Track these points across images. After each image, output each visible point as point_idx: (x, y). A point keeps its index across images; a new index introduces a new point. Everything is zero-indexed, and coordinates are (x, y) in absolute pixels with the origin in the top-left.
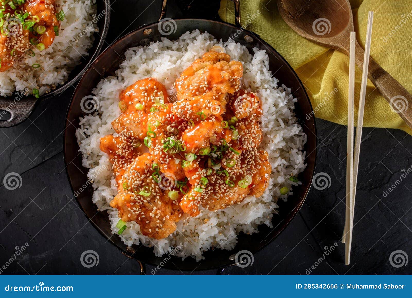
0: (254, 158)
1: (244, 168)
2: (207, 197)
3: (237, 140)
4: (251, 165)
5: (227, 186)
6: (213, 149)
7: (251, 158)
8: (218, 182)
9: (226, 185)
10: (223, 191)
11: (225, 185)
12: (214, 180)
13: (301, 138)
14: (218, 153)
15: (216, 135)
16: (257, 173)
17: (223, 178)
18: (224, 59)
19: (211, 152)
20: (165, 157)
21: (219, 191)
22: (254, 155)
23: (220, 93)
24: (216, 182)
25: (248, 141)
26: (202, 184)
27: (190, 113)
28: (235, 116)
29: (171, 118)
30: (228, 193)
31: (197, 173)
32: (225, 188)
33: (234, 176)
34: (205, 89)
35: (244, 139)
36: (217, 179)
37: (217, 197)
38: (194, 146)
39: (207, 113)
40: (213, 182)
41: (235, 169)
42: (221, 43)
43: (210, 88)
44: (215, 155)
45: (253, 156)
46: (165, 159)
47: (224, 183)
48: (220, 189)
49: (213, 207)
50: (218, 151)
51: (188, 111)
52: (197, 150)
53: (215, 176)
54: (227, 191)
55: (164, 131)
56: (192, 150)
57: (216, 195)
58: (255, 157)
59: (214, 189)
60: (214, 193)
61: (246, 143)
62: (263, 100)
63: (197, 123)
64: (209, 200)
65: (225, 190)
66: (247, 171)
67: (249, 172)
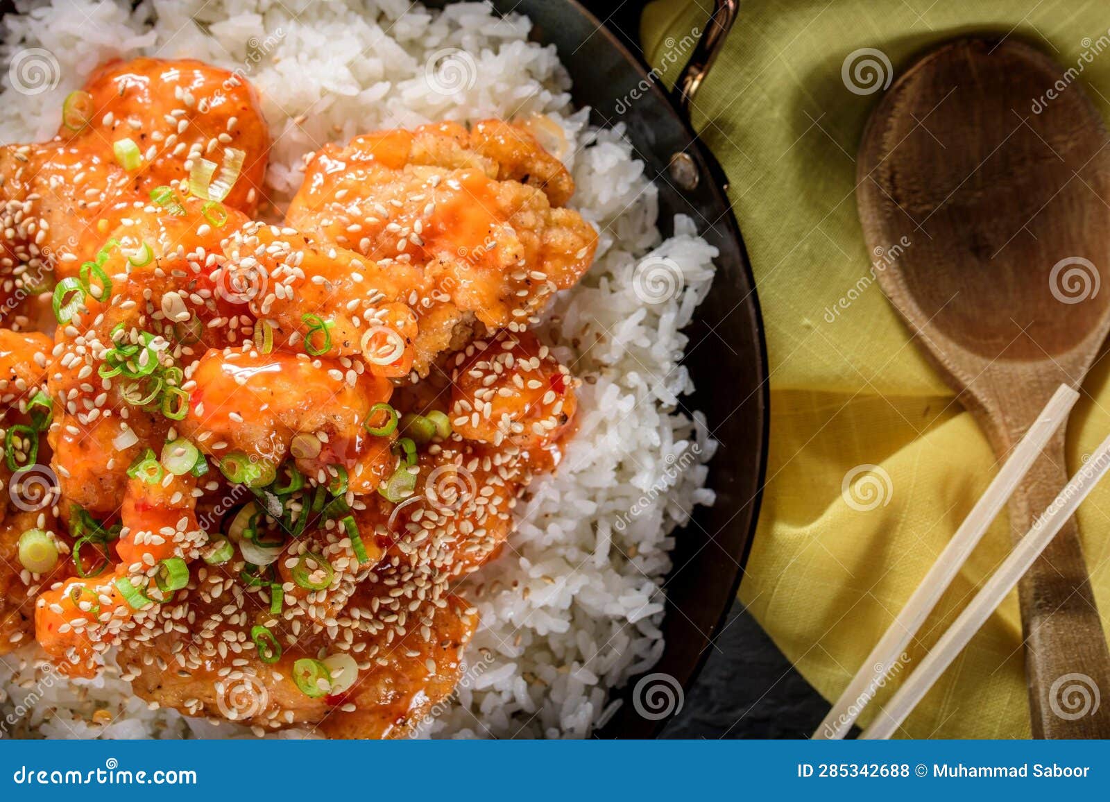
0: (414, 607)
1: (353, 619)
2: (152, 640)
3: (394, 506)
4: (388, 626)
5: (250, 646)
6: (283, 480)
7: (404, 600)
8: (229, 610)
9: (249, 639)
10: (224, 654)
11: (242, 637)
12: (217, 593)
13: (639, 646)
14: (296, 508)
15: (324, 438)
16: (389, 670)
17: (254, 607)
18: (544, 185)
19: (270, 488)
20: (92, 397)
21: (209, 645)
22: (422, 595)
23: (444, 298)
24: (217, 606)
25: (433, 532)
26: (159, 580)
27: (282, 297)
28: (447, 413)
29: (207, 271)
30: (237, 676)
31: (168, 531)
32: (237, 649)
33: (297, 627)
34: (401, 245)
35: (425, 518)
36: (228, 597)
37: (187, 660)
38: (219, 427)
39: (344, 338)
40: (208, 600)
41: (317, 605)
42: (577, 120)
43: (419, 256)
44: (276, 507)
45: (415, 597)
46: (87, 404)
47: (247, 630)
48: (216, 640)
49: (152, 686)
50: (299, 501)
51: (278, 286)
52: (223, 446)
53: (230, 584)
54: (238, 663)
55: (149, 301)
56: (203, 437)
57: (185, 652)
58: (423, 609)
59: (195, 629)
60: (187, 640)
61: (423, 536)
62: (588, 424)
63: (283, 351)
64: (150, 652)
65: (232, 655)
66: (356, 641)
67: (360, 648)
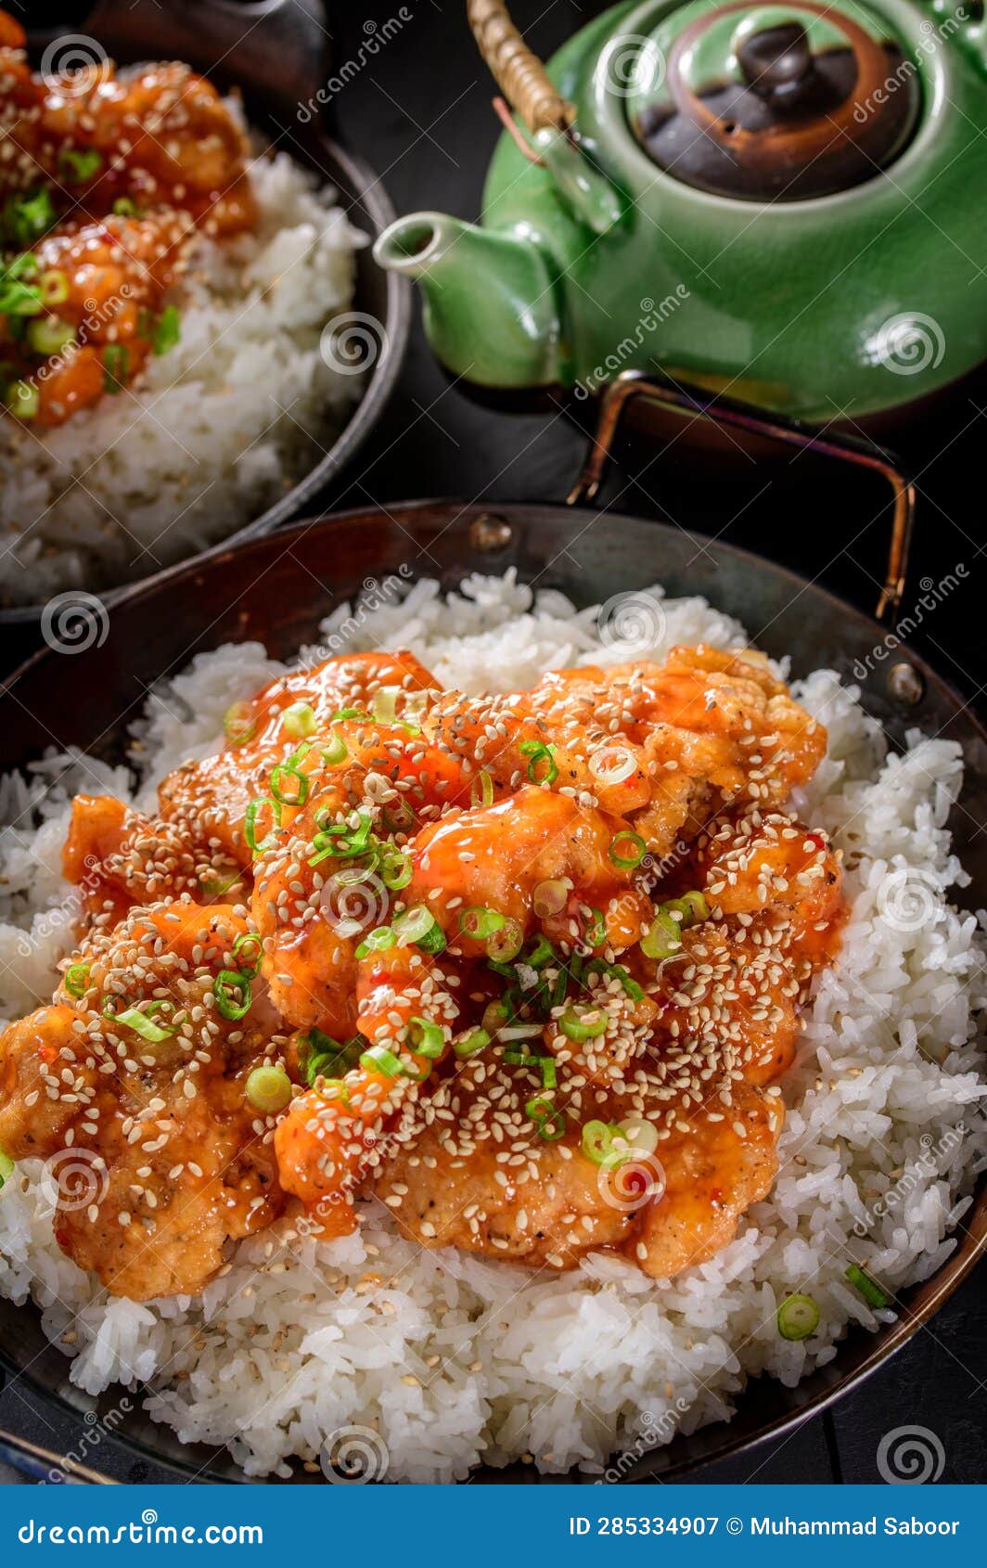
0: (706, 1075)
1: (639, 1083)
2: (414, 1138)
3: (658, 961)
5: (527, 1128)
6: (529, 947)
8: (496, 1093)
9: (526, 1120)
10: (499, 1136)
11: (518, 1117)
12: (480, 1077)
14: (551, 974)
15: (568, 884)
17: (524, 1088)
19: (517, 959)
20: (305, 897)
21: (482, 1127)
23: (671, 765)
24: (482, 1090)
26: (410, 1045)
27: (494, 736)
28: (701, 894)
29: (408, 756)
30: (519, 1160)
31: (412, 992)
32: (514, 1132)
33: (577, 1098)
34: (613, 724)
36: (493, 1080)
37: (459, 1147)
38: (449, 882)
39: (570, 766)
40: (471, 1087)
43: (635, 729)
44: (529, 976)
45: (705, 1065)
46: (299, 904)
47: (521, 1108)
48: (488, 1119)
49: (423, 1204)
50: (555, 966)
51: (489, 728)
52: (456, 902)
53: (493, 1068)
54: (517, 1147)
55: (350, 792)
56: (434, 894)
57: (455, 1138)
59: (463, 1113)
60: (455, 1127)
61: (700, 992)
63: (506, 790)
64: (413, 1152)
65: (509, 1140)
66: (648, 1108)
67: (655, 1115)
